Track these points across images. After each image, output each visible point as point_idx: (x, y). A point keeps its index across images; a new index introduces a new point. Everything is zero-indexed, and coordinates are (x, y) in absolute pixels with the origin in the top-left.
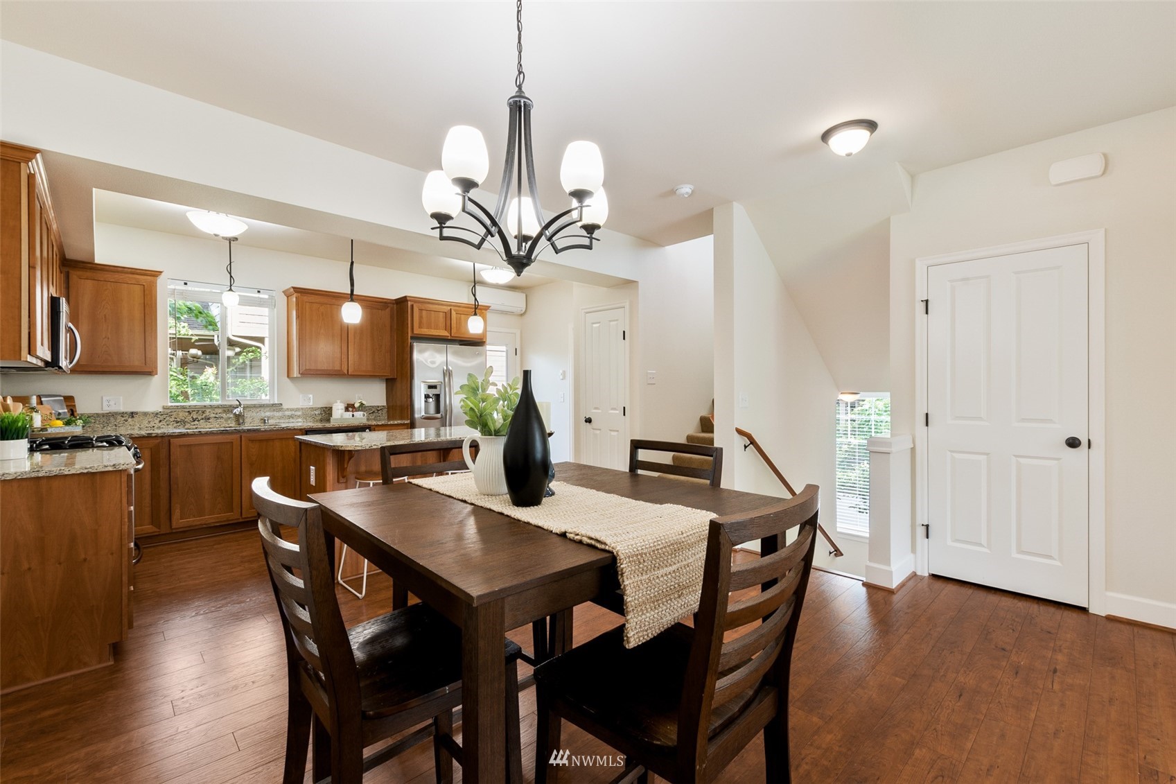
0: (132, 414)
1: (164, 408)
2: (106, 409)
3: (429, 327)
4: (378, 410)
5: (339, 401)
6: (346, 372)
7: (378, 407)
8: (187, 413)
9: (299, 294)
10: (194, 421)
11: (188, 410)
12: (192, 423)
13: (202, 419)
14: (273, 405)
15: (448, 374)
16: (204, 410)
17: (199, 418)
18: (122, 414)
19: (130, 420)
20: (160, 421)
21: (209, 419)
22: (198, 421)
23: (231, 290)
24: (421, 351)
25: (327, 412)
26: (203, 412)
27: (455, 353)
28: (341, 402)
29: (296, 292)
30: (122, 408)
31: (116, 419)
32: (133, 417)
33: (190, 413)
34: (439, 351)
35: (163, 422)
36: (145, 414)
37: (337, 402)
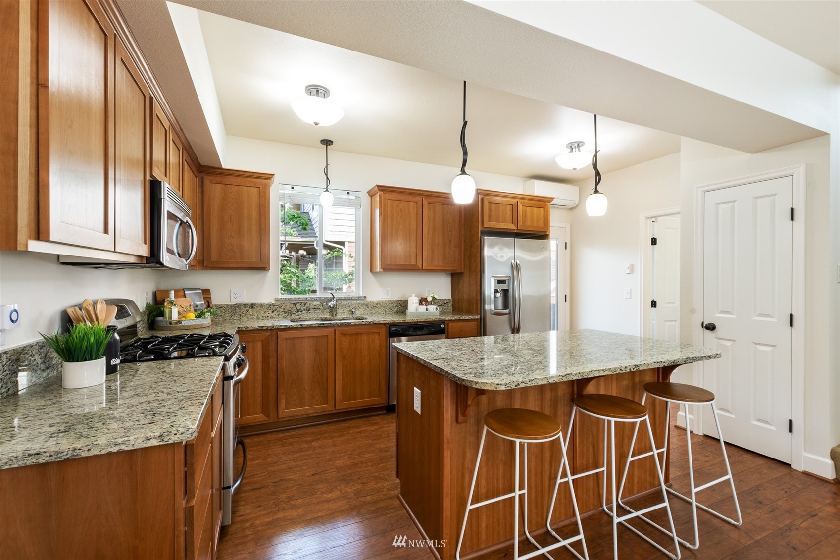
0: (252, 306)
1: (276, 300)
2: (234, 301)
3: (497, 221)
4: (445, 303)
5: (414, 295)
6: (420, 267)
7: (445, 300)
8: (293, 305)
9: (382, 192)
10: (298, 312)
11: (293, 302)
12: (297, 314)
13: (304, 310)
14: (359, 297)
15: (516, 268)
16: (306, 301)
17: (302, 309)
18: (245, 305)
19: (250, 310)
20: (273, 312)
21: (309, 310)
22: (301, 312)
23: (327, 190)
24: (491, 246)
26: (305, 304)
27: (522, 247)
28: (415, 296)
29: (379, 190)
30: (246, 299)
31: (240, 309)
32: (253, 308)
33: (295, 305)
34: (508, 246)
35: (275, 313)
36: (262, 305)
37: (412, 296)
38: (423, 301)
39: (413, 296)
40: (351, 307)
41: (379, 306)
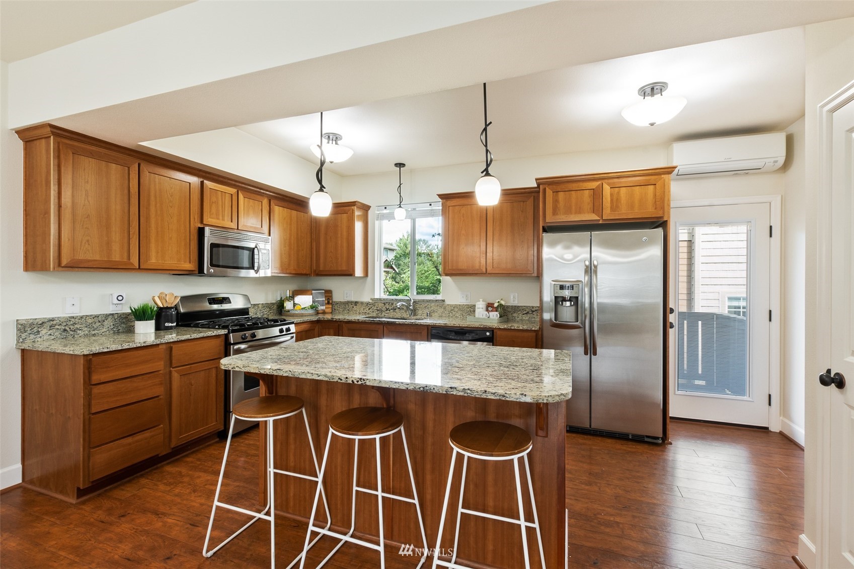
0: (356, 303)
1: (371, 299)
2: (346, 299)
4: (533, 311)
6: (484, 270)
7: (533, 307)
8: (383, 304)
9: (445, 200)
10: (387, 310)
11: (383, 302)
12: (386, 312)
13: (392, 309)
14: (436, 300)
15: (591, 270)
16: (393, 302)
17: (390, 308)
18: (352, 302)
19: (355, 307)
20: (369, 309)
21: (395, 309)
22: (389, 310)
23: (400, 207)
24: (553, 244)
25: (471, 309)
26: (392, 304)
27: (607, 244)
29: (441, 198)
30: (353, 299)
31: (348, 306)
32: (356, 305)
33: (385, 305)
35: (371, 310)
36: (362, 303)
38: (489, 307)
39: (481, 301)
40: (430, 309)
41: (456, 310)
